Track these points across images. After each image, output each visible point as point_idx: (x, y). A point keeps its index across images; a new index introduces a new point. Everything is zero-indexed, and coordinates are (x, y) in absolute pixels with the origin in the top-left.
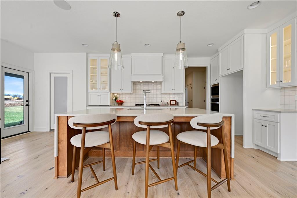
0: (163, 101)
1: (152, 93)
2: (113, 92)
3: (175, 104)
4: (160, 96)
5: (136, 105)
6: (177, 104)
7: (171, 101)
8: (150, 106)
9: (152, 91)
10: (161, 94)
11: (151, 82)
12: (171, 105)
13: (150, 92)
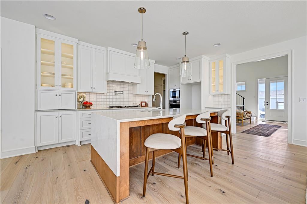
0: (135, 103)
1: (125, 94)
2: (80, 90)
3: (145, 105)
4: (132, 98)
5: (109, 107)
6: (147, 105)
7: (141, 102)
8: (130, 108)
9: (125, 92)
10: (133, 96)
11: (128, 83)
12: (142, 106)
13: (122, 92)
